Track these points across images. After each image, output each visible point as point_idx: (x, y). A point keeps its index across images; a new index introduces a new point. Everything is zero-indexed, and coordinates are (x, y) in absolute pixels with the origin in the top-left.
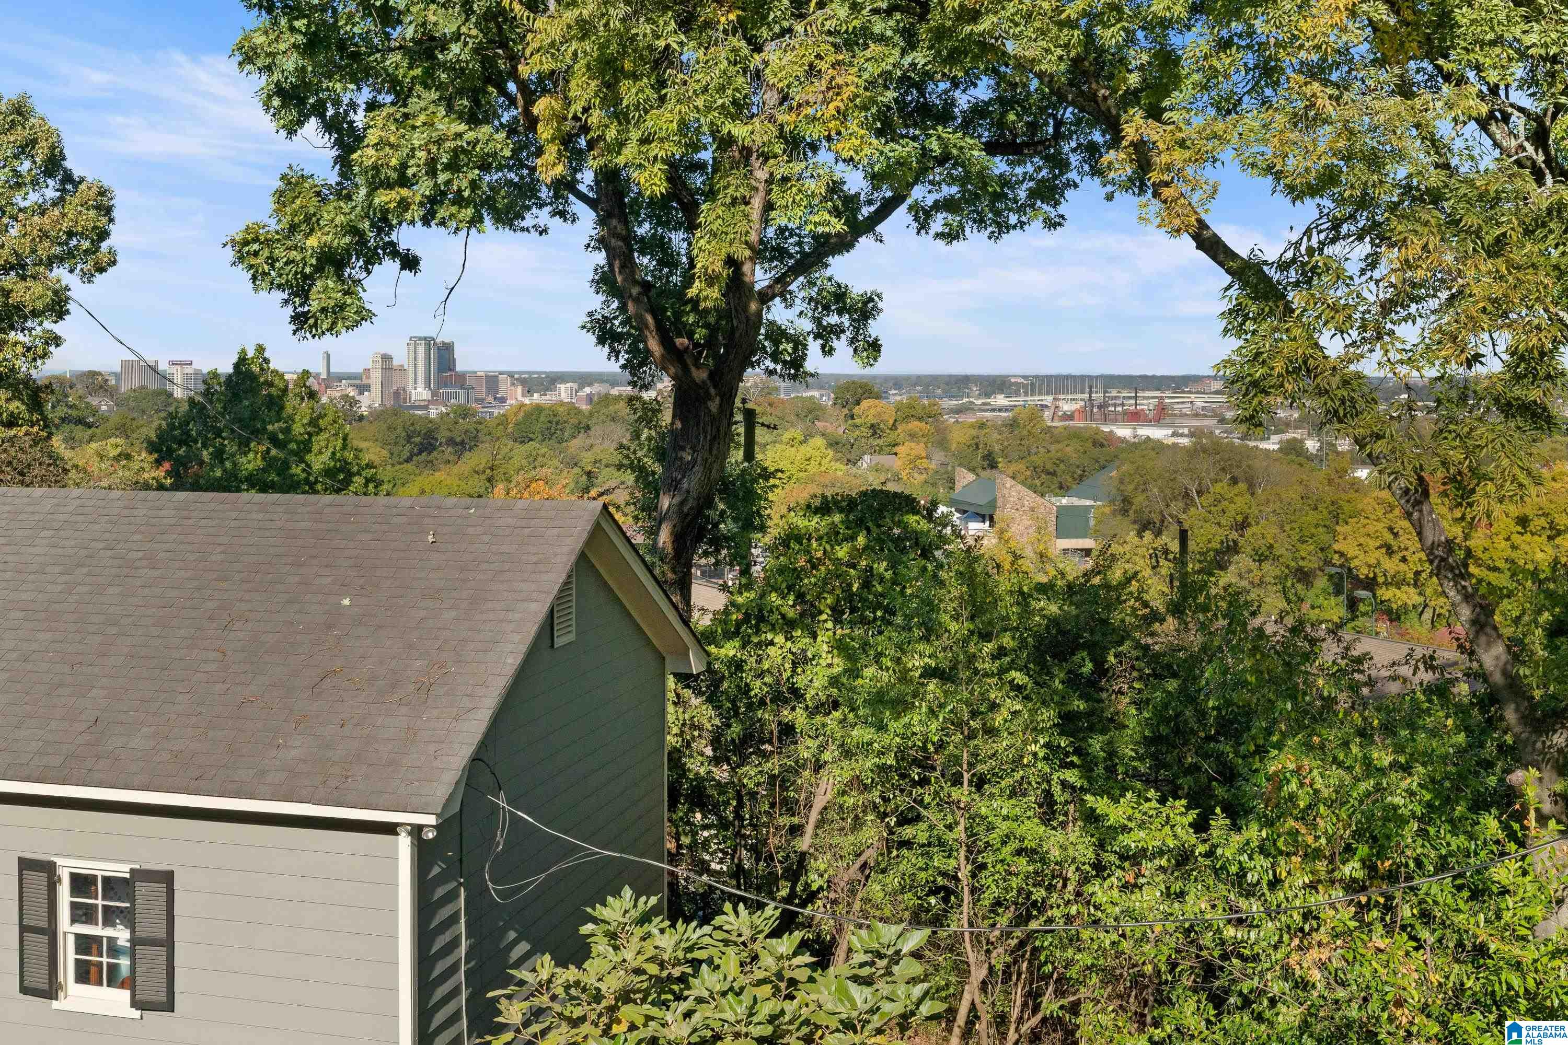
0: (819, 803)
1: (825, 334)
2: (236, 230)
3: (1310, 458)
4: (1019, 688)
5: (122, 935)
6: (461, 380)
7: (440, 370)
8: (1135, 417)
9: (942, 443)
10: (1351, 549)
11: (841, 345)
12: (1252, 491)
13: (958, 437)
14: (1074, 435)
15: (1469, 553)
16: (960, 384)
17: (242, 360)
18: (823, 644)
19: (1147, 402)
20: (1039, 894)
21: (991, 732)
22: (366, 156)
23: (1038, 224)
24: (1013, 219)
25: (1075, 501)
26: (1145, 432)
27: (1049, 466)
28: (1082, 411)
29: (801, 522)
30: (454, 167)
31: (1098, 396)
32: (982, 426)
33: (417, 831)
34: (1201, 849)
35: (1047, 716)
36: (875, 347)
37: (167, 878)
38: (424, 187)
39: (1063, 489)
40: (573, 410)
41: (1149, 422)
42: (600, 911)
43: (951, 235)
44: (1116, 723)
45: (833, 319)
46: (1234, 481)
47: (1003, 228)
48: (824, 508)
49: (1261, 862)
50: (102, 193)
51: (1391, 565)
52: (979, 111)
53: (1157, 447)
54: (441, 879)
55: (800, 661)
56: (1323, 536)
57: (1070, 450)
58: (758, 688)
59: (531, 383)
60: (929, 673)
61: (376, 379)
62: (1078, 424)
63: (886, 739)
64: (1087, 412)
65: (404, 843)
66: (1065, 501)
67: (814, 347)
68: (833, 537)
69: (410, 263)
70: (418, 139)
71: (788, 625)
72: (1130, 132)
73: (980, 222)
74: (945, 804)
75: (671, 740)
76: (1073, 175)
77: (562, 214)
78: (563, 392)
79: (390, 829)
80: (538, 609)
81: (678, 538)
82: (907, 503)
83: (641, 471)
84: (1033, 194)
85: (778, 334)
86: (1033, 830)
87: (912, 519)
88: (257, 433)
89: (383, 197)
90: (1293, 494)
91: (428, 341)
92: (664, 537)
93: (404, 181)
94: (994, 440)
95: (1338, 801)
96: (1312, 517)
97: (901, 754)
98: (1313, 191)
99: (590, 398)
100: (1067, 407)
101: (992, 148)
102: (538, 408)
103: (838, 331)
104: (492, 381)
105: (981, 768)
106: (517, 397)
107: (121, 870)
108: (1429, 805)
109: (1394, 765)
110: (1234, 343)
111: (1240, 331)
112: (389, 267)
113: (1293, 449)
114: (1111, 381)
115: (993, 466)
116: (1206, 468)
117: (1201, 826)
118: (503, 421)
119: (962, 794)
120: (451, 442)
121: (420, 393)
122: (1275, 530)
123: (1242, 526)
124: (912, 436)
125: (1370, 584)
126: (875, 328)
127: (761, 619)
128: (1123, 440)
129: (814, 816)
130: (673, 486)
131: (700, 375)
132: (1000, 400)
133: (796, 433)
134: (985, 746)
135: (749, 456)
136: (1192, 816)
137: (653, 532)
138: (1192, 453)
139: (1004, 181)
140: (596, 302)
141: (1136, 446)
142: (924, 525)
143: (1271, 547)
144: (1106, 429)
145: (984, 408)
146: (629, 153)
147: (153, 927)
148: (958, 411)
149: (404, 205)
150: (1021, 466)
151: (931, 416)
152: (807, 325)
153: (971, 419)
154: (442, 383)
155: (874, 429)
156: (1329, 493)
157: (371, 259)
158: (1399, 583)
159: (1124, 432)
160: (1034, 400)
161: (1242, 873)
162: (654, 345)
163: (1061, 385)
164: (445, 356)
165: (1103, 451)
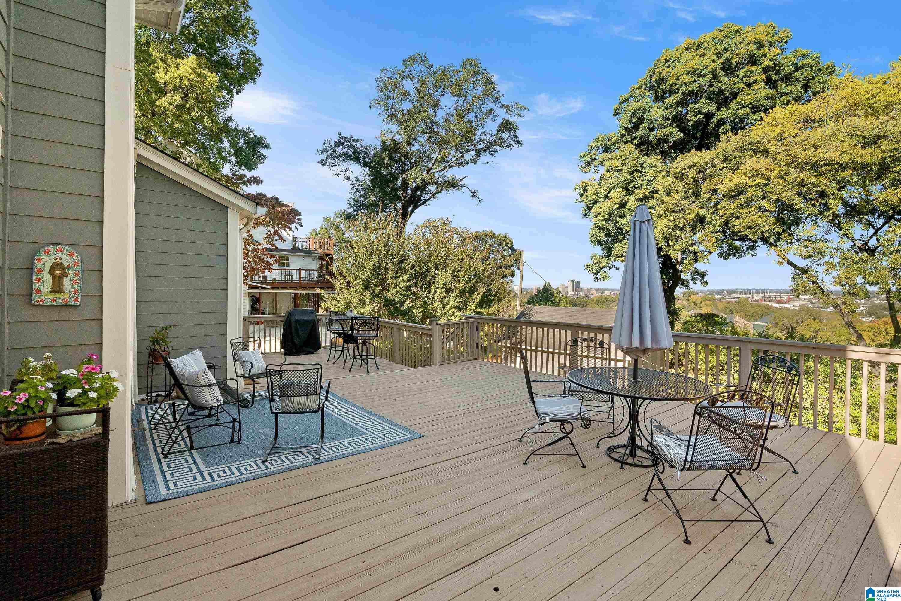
1: (693, 279)
6: (581, 290)
7: (576, 287)
8: (780, 301)
9: (716, 307)
11: (698, 282)
12: (821, 321)
13: (721, 305)
14: (759, 306)
16: (722, 292)
17: (545, 286)
19: (784, 297)
23: (750, 255)
24: (743, 254)
25: (759, 323)
26: (783, 305)
27: (751, 314)
28: (762, 299)
29: (689, 319)
31: (767, 295)
32: (728, 303)
36: (706, 282)
39: (755, 320)
40: (610, 297)
41: (785, 303)
43: (727, 259)
45: (696, 276)
46: (814, 319)
47: (739, 256)
48: (696, 316)
53: (788, 309)
57: (758, 310)
59: (599, 291)
61: (561, 290)
62: (760, 302)
64: (763, 299)
66: (756, 323)
67: (691, 282)
68: (697, 322)
73: (734, 255)
76: (758, 244)
78: (607, 293)
82: (716, 316)
84: (748, 248)
85: (683, 280)
87: (716, 319)
88: (548, 301)
90: (837, 324)
91: (573, 281)
94: (733, 306)
99: (614, 294)
100: (756, 298)
102: (602, 297)
103: (697, 279)
104: (589, 290)
106: (595, 294)
111: (794, 281)
114: (771, 291)
115: (732, 313)
116: (804, 315)
118: (592, 300)
120: (580, 304)
121: (571, 293)
122: (830, 333)
123: (817, 332)
124: (706, 305)
126: (706, 278)
128: (776, 307)
132: (734, 296)
138: (799, 311)
141: (780, 309)
142: (720, 320)
143: (828, 338)
144: (770, 304)
145: (729, 298)
148: (720, 299)
150: (742, 314)
151: (712, 300)
152: (689, 278)
153: (725, 301)
154: (577, 290)
155: (695, 303)
159: (776, 305)
160: (744, 296)
163: (754, 292)
164: (577, 284)
165: (769, 310)
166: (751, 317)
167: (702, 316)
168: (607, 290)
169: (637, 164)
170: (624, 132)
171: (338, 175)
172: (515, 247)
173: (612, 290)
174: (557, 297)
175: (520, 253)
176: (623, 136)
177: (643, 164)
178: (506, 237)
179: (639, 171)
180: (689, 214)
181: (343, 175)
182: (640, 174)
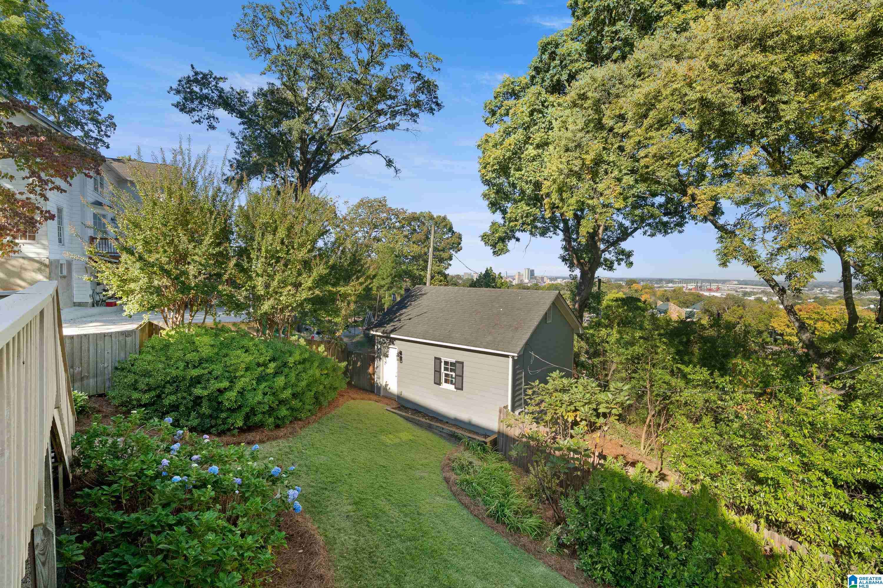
0: (612, 370)
1: (619, 260)
2: (482, 234)
3: (764, 302)
4: (664, 343)
5: (454, 374)
6: (535, 278)
7: (531, 275)
8: (710, 290)
9: (654, 295)
10: (775, 325)
11: (623, 263)
12: (744, 308)
13: (659, 294)
14: (692, 294)
15: (815, 328)
16: (660, 281)
17: (487, 270)
18: (615, 331)
19: (714, 286)
20: (669, 394)
21: (657, 353)
22: (508, 216)
23: (676, 232)
24: (669, 231)
25: (691, 310)
26: (713, 294)
27: (684, 301)
28: (694, 288)
29: (610, 303)
30: (527, 217)
31: (699, 285)
32: (666, 291)
33: (513, 357)
34: (711, 380)
35: (672, 350)
36: (631, 264)
37: (462, 363)
38: (520, 221)
39: (688, 307)
40: (561, 285)
41: (714, 291)
42: (551, 374)
43: (652, 235)
44: (692, 354)
45: (621, 257)
46: (739, 306)
47: (666, 233)
48: (617, 300)
49: (730, 386)
50: (460, 235)
51: (788, 330)
52: (660, 206)
53: (716, 297)
54: (518, 369)
55: (608, 335)
56: (767, 322)
57: (690, 298)
58: (597, 340)
59: (551, 279)
60: (640, 338)
61: (517, 278)
62: (693, 291)
63: (628, 352)
64: (696, 288)
65: (510, 360)
66: (688, 310)
67: (616, 263)
68: (618, 307)
69: (518, 240)
70: (519, 211)
71: (606, 327)
72: (690, 192)
73: (660, 231)
74: (644, 370)
75: (576, 349)
76: (687, 220)
77: (555, 233)
78: (559, 281)
79: (507, 356)
80: (542, 313)
81: (580, 306)
83: (572, 291)
84: (676, 225)
85: (606, 260)
86: (668, 377)
87: (639, 304)
89: (512, 224)
90: (758, 310)
91: (528, 269)
92: (577, 306)
93: (516, 220)
94: (669, 295)
95: (754, 372)
96: (763, 316)
97: (632, 356)
98: (743, 203)
99: (565, 282)
100: (690, 287)
101: (665, 214)
102: (554, 284)
103: (622, 260)
104: (542, 278)
105: (654, 362)
106: (548, 282)
107: (453, 361)
108: (783, 375)
109: (773, 365)
110: (720, 245)
112: (513, 241)
113: (759, 300)
114: (703, 281)
115: (668, 301)
116: (731, 302)
117: (711, 374)
118: (545, 287)
119: (648, 367)
121: (526, 281)
122: (751, 319)
123: (741, 318)
124: (647, 293)
125: (782, 335)
126: (632, 259)
127: (599, 325)
128: (706, 296)
129: (611, 372)
130: (579, 294)
131: (586, 269)
132: (670, 285)
133: (616, 291)
134: (656, 357)
135: (599, 288)
136: (709, 372)
137: (574, 305)
138: (726, 299)
139: (667, 222)
140: (562, 252)
141: (710, 297)
142: (643, 305)
144: (701, 293)
145: (667, 287)
146: (565, 209)
147: (459, 372)
148: (659, 287)
149: (516, 225)
150: (676, 301)
151: (652, 288)
152: (614, 258)
153: (662, 289)
154: (531, 278)
155: (636, 291)
156: (769, 311)
157: (510, 239)
158: (791, 335)
159: (707, 294)
160: (680, 285)
161: (724, 388)
162: (575, 262)
163: (688, 281)
164: (532, 273)
165: (699, 298)
166: (684, 304)
167: (622, 300)
168: (559, 278)
169: (537, 102)
170: (534, 73)
171: (199, 121)
172: (455, 229)
173: (564, 278)
174: (499, 281)
175: (460, 237)
176: (533, 78)
177: (545, 102)
178: (445, 218)
179: (540, 112)
180: (587, 153)
181: (206, 122)
182: (541, 115)
